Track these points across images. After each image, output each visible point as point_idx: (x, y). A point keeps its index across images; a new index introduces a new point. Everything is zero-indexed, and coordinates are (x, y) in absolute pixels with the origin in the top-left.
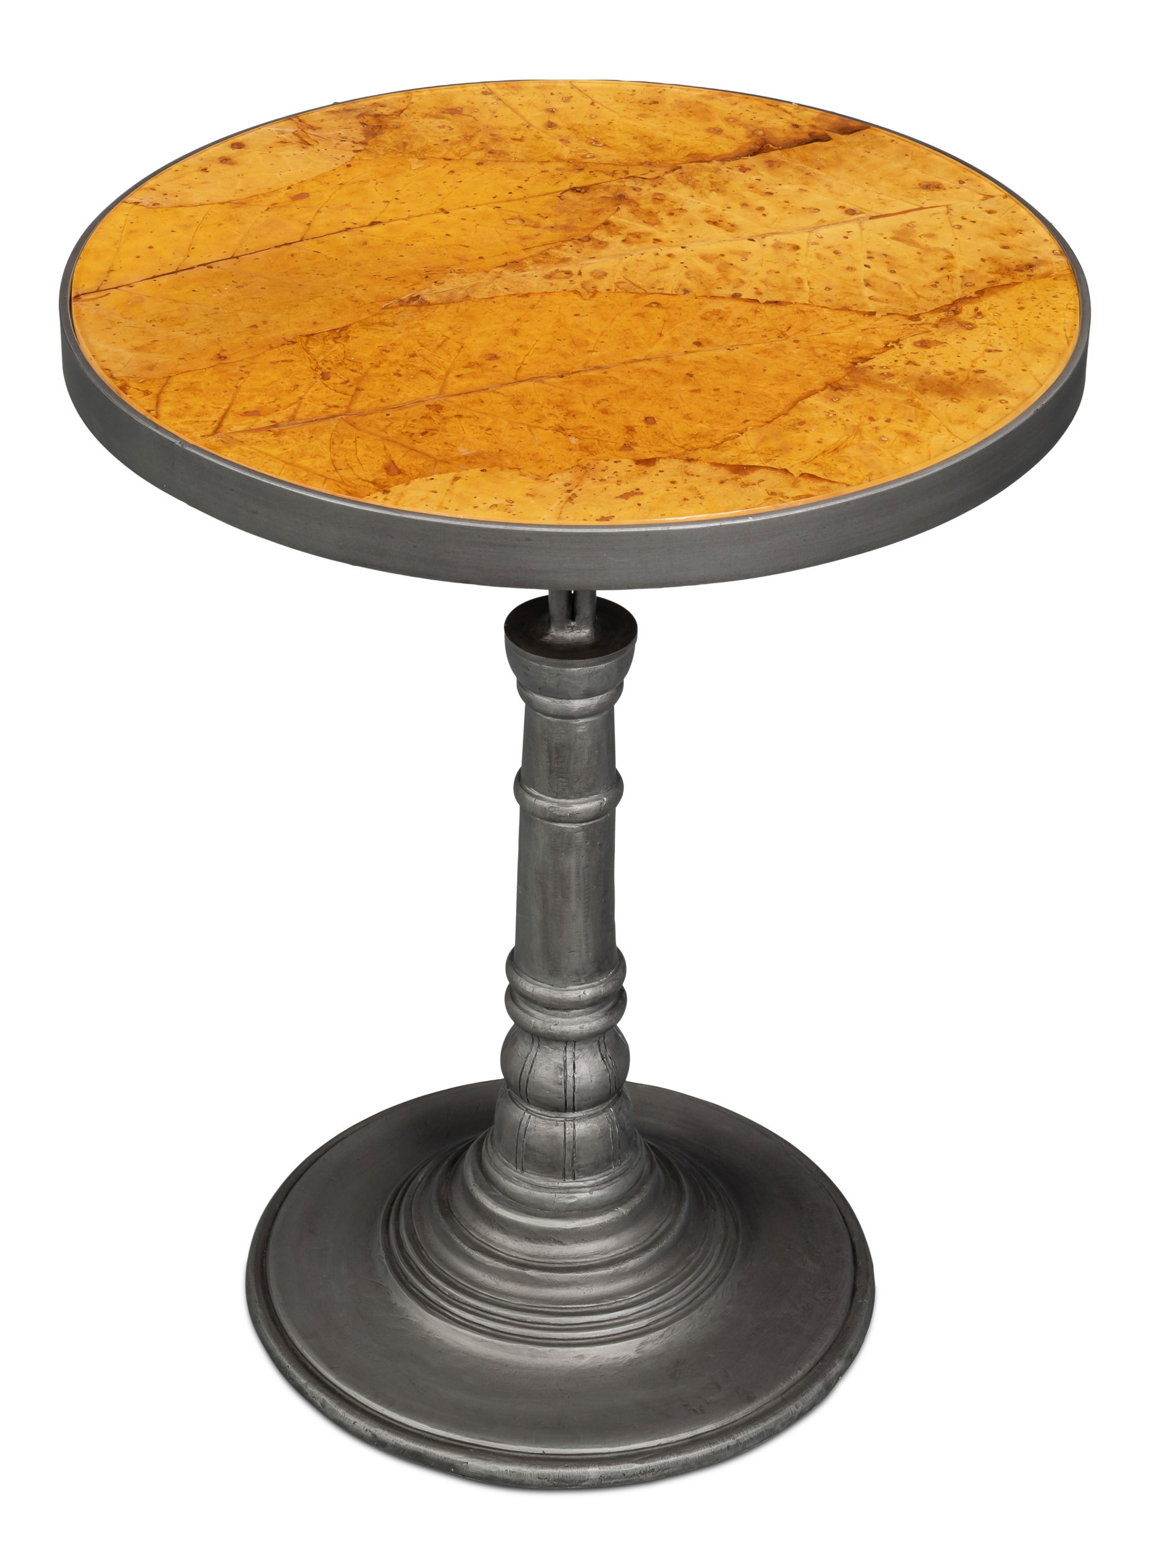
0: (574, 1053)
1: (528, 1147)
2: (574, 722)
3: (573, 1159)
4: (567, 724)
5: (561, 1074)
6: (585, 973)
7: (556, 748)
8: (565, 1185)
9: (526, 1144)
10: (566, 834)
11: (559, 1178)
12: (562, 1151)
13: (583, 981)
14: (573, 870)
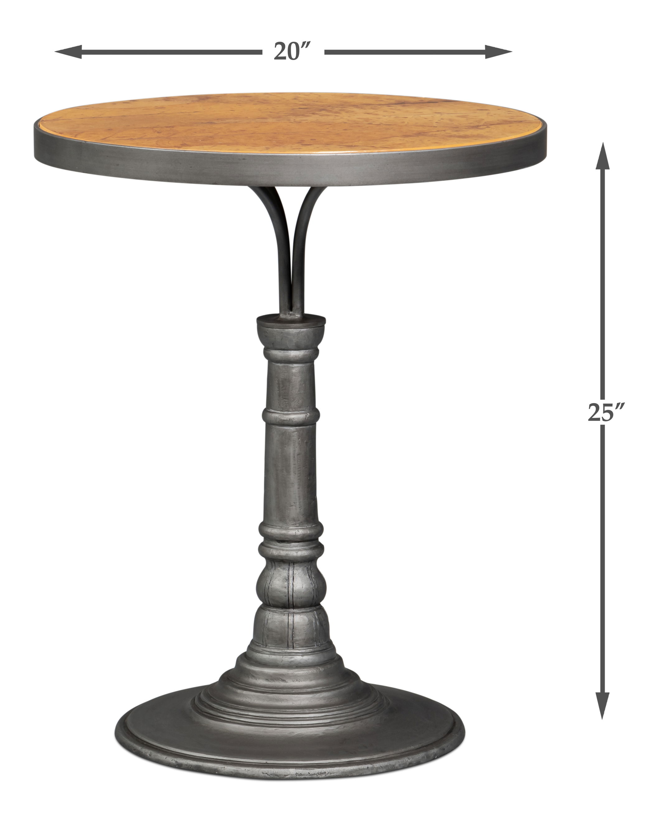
0: (293, 571)
1: (270, 630)
2: (291, 365)
3: (292, 635)
4: (288, 366)
5: (286, 582)
6: (299, 521)
7: (282, 381)
8: (288, 651)
9: (268, 628)
10: (288, 433)
11: (285, 647)
12: (287, 629)
13: (298, 525)
14: (292, 455)
